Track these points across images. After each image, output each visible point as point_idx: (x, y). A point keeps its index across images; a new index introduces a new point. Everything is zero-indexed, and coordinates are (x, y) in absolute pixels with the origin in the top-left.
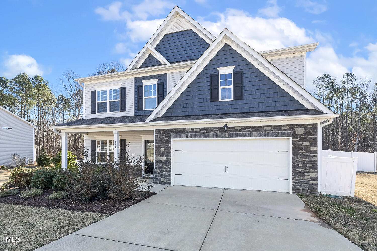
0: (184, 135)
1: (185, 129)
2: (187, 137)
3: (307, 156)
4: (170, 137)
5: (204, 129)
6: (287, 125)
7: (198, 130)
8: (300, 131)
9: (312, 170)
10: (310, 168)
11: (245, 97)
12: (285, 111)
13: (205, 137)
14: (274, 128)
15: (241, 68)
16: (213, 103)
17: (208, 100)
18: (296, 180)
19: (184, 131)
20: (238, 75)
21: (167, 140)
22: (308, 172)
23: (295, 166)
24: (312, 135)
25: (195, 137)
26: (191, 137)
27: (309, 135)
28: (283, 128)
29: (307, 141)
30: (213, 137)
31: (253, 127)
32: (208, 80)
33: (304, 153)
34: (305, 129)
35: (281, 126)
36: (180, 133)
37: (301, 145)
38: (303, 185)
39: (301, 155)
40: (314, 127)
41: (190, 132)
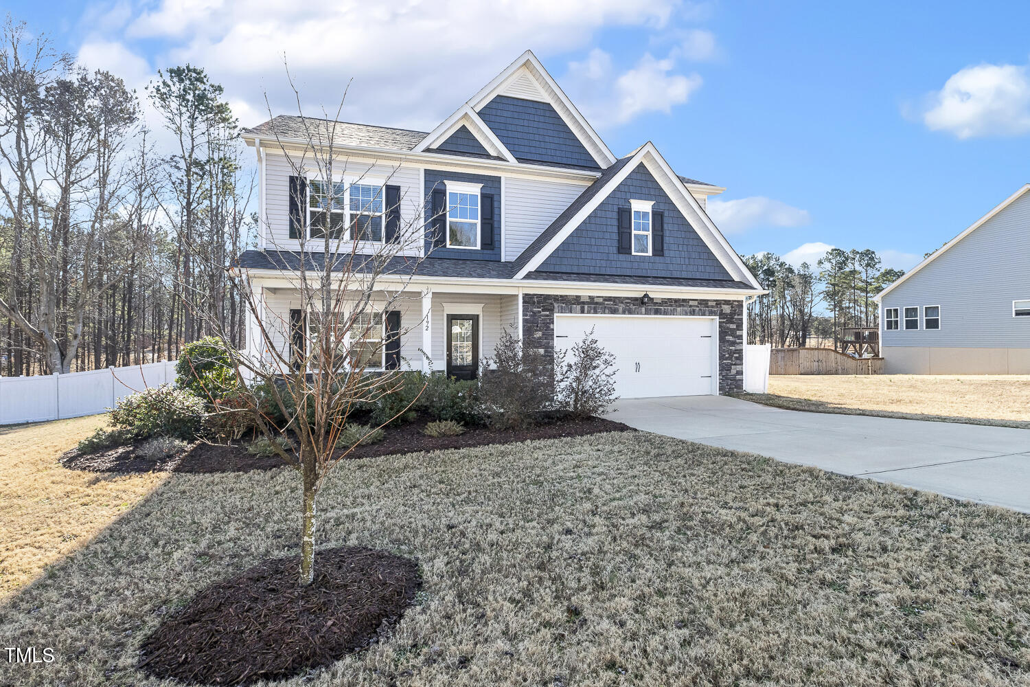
0: (579, 307)
1: (580, 296)
2: (583, 312)
3: (733, 343)
4: (552, 310)
5: (609, 299)
6: (715, 301)
7: (601, 300)
8: (727, 309)
9: (738, 362)
10: (737, 358)
11: (666, 253)
12: (713, 280)
13: (612, 313)
14: (700, 304)
15: (662, 207)
16: (622, 257)
17: (615, 250)
18: (723, 376)
19: (577, 300)
20: (658, 216)
21: (547, 316)
22: (735, 365)
23: (722, 357)
24: (738, 315)
25: (596, 312)
26: (589, 312)
27: (735, 314)
28: (710, 303)
29: (733, 323)
30: (624, 313)
31: (676, 301)
32: (615, 215)
33: (731, 338)
34: (732, 307)
35: (708, 300)
36: (570, 303)
37: (728, 328)
38: (730, 382)
39: (728, 341)
40: (740, 304)
41: (588, 303)
